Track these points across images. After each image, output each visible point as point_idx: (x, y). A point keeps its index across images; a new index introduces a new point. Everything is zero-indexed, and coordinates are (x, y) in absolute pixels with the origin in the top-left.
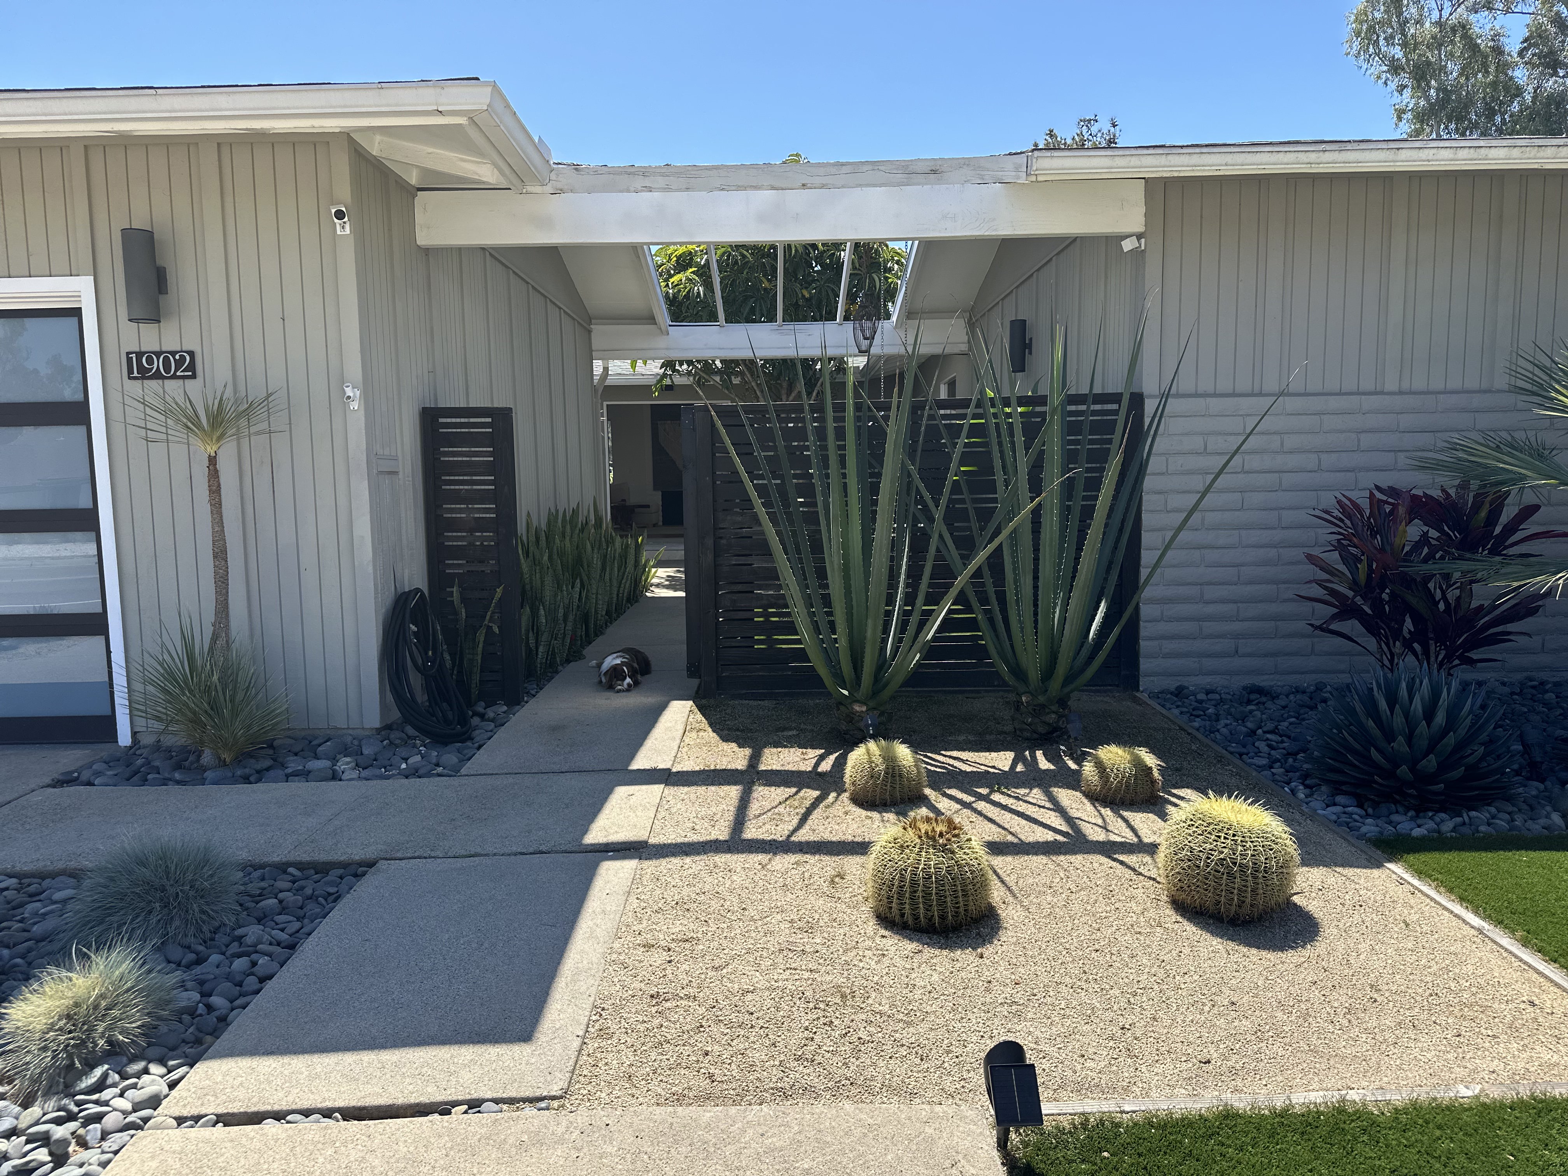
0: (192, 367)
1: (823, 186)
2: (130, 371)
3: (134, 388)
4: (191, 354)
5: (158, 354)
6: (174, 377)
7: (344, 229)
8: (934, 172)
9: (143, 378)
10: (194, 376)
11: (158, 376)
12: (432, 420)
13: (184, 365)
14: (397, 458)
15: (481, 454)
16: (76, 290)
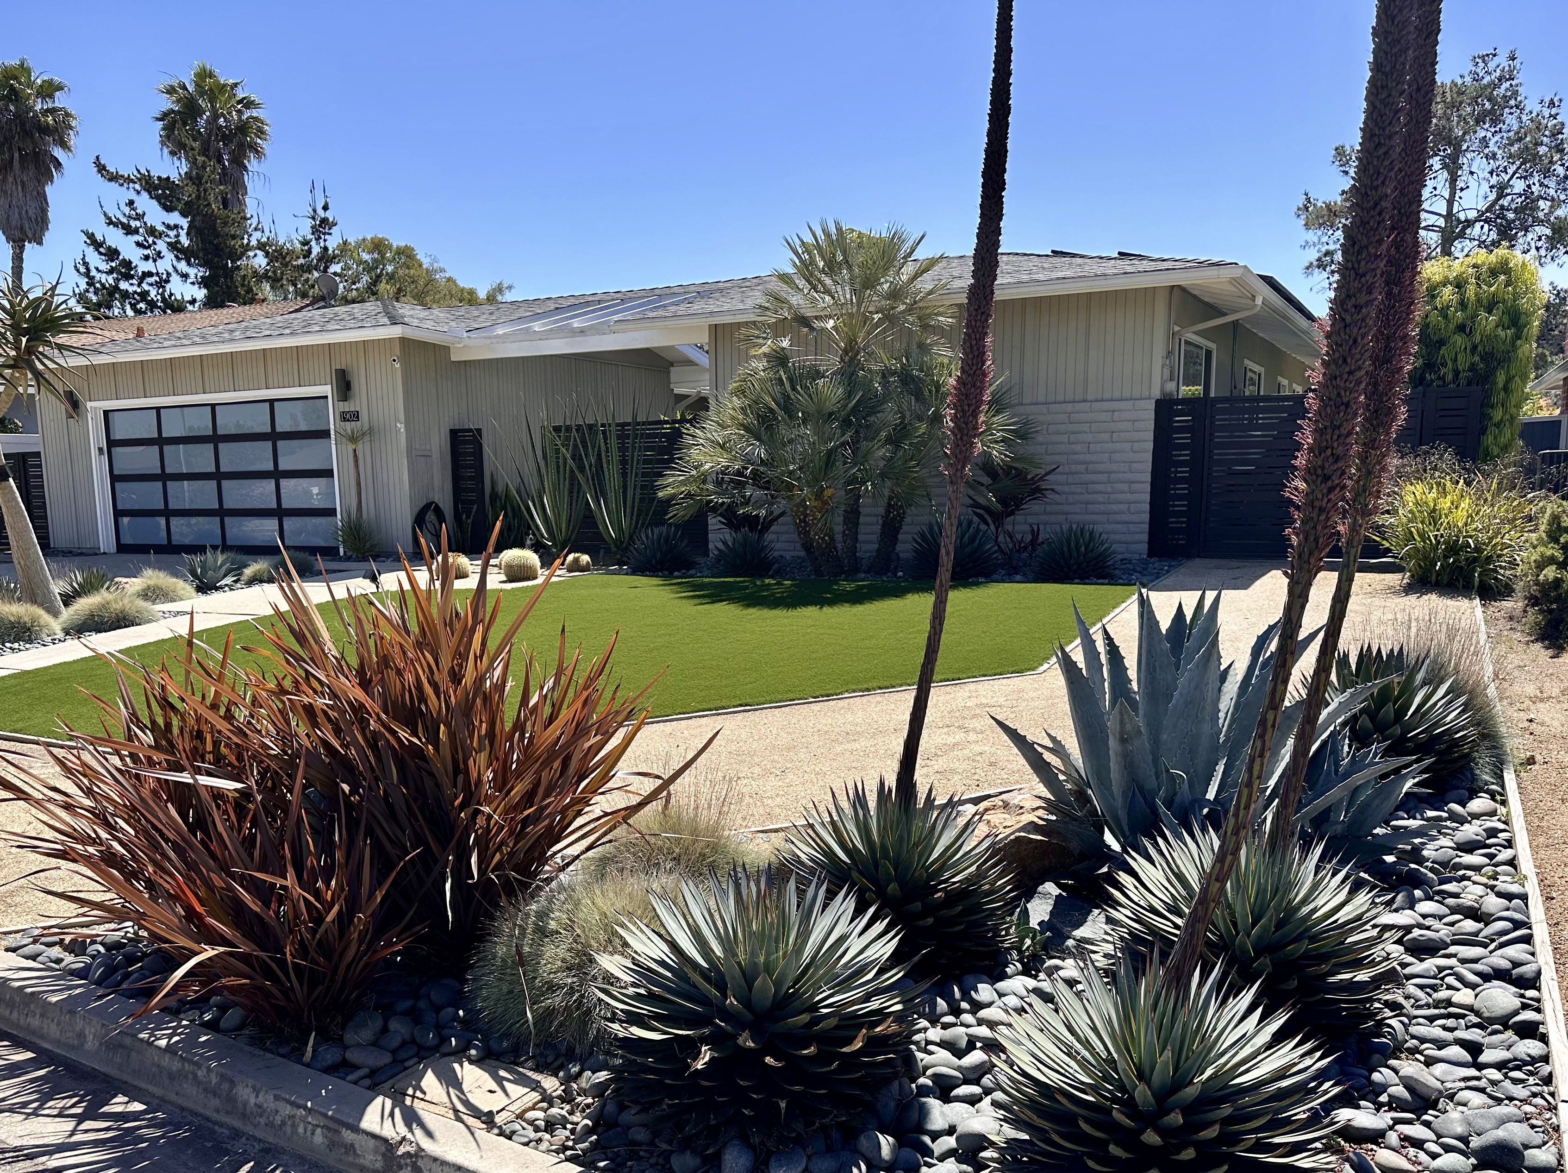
0: (358, 417)
2: (341, 419)
3: (342, 425)
4: (357, 412)
5: (348, 412)
6: (353, 421)
7: (398, 365)
9: (344, 421)
10: (358, 420)
11: (348, 421)
12: (454, 434)
13: (356, 416)
14: (431, 450)
15: (470, 448)
16: (326, 390)
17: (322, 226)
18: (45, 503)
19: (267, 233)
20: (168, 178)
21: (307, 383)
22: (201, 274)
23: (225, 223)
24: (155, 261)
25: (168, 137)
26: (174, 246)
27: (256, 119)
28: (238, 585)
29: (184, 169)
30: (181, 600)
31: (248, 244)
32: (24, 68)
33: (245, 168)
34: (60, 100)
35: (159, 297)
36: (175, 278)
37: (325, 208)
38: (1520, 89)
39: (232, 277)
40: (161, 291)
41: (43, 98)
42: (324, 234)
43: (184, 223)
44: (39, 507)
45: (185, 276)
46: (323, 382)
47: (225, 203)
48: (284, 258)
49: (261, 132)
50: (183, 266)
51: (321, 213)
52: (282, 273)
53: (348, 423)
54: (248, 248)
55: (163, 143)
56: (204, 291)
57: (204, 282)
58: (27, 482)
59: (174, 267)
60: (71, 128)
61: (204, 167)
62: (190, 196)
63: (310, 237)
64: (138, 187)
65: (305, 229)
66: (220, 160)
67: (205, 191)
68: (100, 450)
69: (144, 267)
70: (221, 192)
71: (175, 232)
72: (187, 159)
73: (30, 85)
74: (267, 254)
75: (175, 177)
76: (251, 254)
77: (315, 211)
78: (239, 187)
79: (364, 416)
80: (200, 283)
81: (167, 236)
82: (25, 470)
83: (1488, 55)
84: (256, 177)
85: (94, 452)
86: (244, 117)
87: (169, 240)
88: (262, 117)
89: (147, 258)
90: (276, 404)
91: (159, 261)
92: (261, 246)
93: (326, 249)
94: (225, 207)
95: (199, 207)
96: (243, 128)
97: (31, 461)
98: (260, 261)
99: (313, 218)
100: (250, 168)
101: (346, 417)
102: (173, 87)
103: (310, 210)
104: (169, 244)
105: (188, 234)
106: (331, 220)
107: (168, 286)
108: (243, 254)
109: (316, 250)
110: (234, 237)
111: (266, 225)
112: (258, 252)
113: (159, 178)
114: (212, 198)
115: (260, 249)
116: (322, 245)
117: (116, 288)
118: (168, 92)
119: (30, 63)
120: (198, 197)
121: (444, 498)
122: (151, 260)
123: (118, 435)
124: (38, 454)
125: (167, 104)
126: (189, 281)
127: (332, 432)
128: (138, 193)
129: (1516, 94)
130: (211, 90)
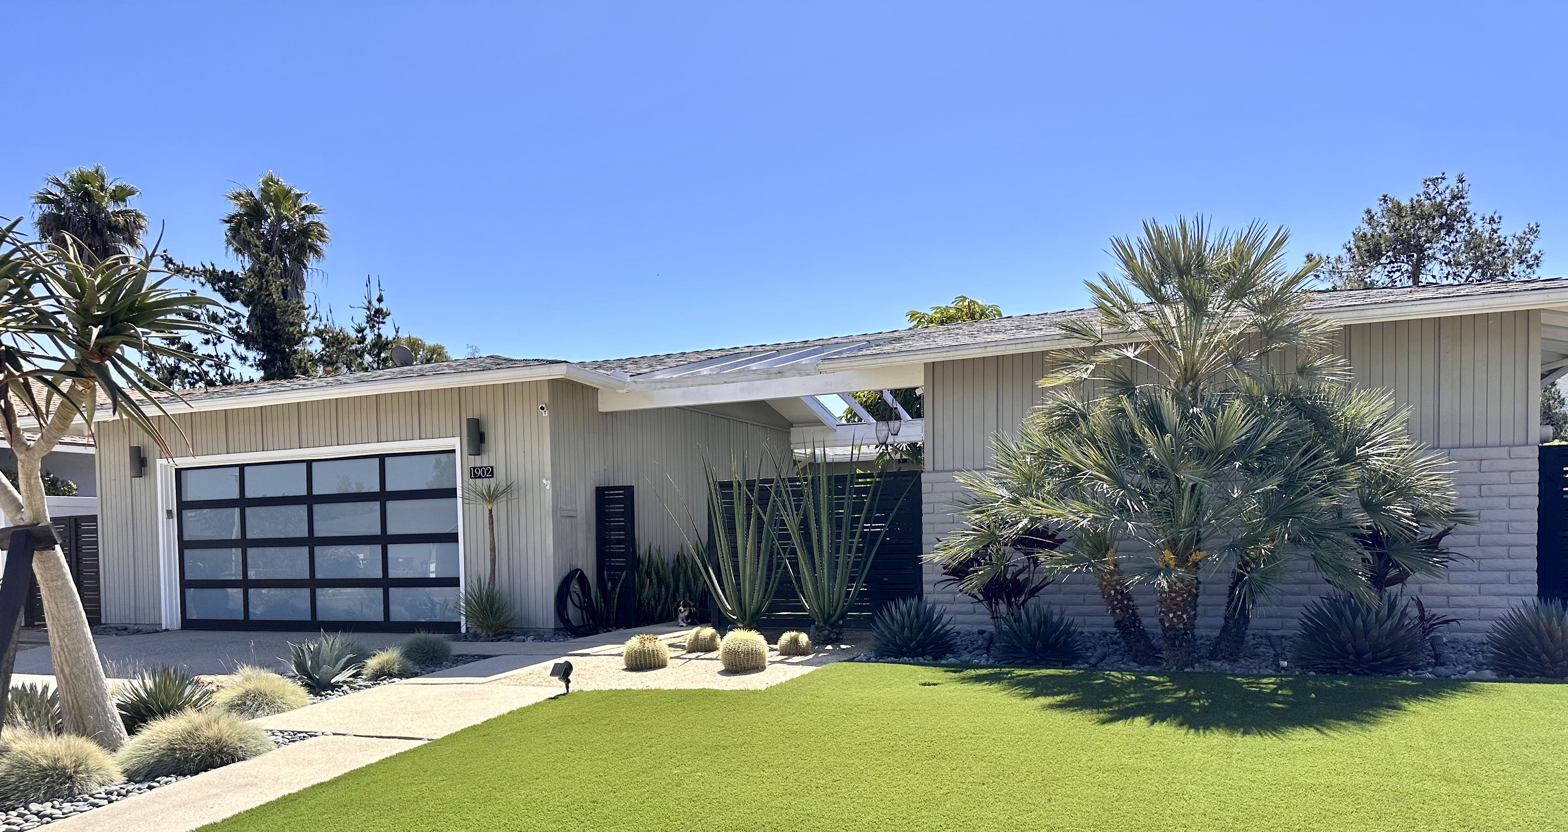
0: (492, 473)
1: (733, 382)
2: (471, 475)
3: (472, 481)
4: (492, 467)
5: (480, 468)
6: (486, 477)
7: (545, 414)
8: (779, 373)
9: (475, 478)
10: (492, 477)
11: (480, 477)
12: (601, 492)
13: (490, 472)
14: (576, 510)
15: (619, 508)
16: (454, 443)
17: (377, 316)
18: (98, 573)
19: (324, 321)
20: (232, 272)
21: (429, 435)
22: (258, 358)
23: (285, 312)
24: (215, 344)
25: (234, 237)
26: (234, 331)
27: (317, 224)
28: (360, 682)
29: (248, 266)
30: (292, 708)
31: (306, 330)
32: (98, 175)
33: (305, 267)
34: (132, 204)
35: (218, 377)
36: (234, 362)
37: (380, 300)
38: (1468, 207)
39: (289, 361)
40: (219, 372)
41: (116, 202)
42: (378, 323)
43: (245, 311)
44: (90, 577)
45: (244, 359)
46: (449, 433)
47: (285, 293)
48: (340, 343)
49: (321, 235)
50: (241, 350)
51: (376, 305)
52: (338, 356)
53: (479, 481)
54: (305, 334)
55: (229, 242)
56: (262, 373)
57: (262, 365)
58: (78, 549)
59: (234, 351)
60: (141, 227)
61: (266, 263)
62: (252, 286)
63: (364, 325)
64: (202, 279)
65: (361, 318)
66: (282, 258)
67: (267, 282)
68: (169, 513)
69: (203, 350)
70: (282, 285)
71: (236, 319)
72: (250, 256)
73: (102, 188)
74: (324, 340)
75: (239, 271)
76: (308, 339)
77: (370, 302)
78: (298, 282)
79: (500, 473)
80: (257, 365)
81: (228, 321)
82: (77, 535)
83: (1437, 179)
84: (315, 274)
85: (162, 515)
86: (308, 221)
87: (230, 326)
88: (322, 222)
89: (207, 342)
90: (387, 459)
91: (219, 346)
92: (319, 333)
93: (379, 336)
94: (285, 298)
95: (260, 297)
96: (305, 232)
97: (85, 526)
98: (315, 346)
99: (368, 309)
100: (309, 266)
101: (475, 473)
102: (240, 195)
103: (366, 302)
104: (230, 329)
105: (248, 322)
106: (385, 310)
107: (227, 369)
108: (301, 339)
109: (370, 337)
110: (292, 324)
111: (323, 312)
112: (314, 337)
113: (224, 272)
114: (273, 288)
115: (317, 335)
116: (376, 332)
117: (177, 368)
118: (236, 198)
119: (104, 171)
120: (260, 288)
121: (588, 564)
122: (211, 344)
123: (190, 495)
124: (94, 518)
125: (234, 208)
126: (248, 363)
127: (459, 493)
128: (203, 285)
129: (1465, 212)
130: (277, 196)
